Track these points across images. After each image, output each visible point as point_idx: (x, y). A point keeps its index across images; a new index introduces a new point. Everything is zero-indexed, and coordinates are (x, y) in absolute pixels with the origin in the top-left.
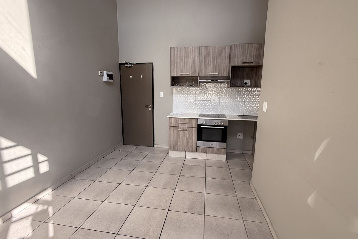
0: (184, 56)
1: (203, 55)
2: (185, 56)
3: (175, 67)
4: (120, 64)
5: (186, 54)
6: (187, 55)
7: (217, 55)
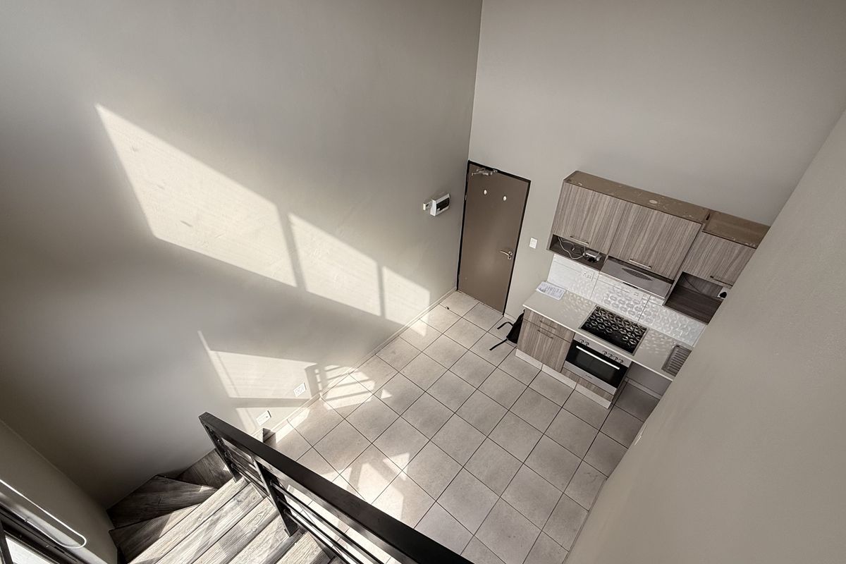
0: (587, 207)
1: (631, 220)
2: (589, 209)
3: (565, 221)
4: (470, 162)
5: (592, 206)
6: (594, 208)
7: (661, 233)
